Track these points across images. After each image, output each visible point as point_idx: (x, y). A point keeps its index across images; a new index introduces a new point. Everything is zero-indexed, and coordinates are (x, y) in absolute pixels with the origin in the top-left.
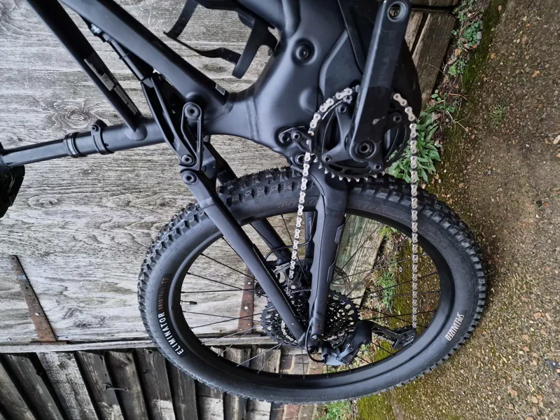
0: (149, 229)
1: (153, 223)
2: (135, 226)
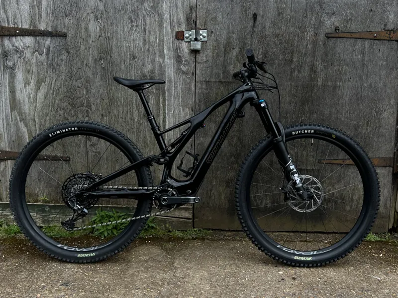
0: (86, 107)
1: (91, 109)
2: (89, 100)
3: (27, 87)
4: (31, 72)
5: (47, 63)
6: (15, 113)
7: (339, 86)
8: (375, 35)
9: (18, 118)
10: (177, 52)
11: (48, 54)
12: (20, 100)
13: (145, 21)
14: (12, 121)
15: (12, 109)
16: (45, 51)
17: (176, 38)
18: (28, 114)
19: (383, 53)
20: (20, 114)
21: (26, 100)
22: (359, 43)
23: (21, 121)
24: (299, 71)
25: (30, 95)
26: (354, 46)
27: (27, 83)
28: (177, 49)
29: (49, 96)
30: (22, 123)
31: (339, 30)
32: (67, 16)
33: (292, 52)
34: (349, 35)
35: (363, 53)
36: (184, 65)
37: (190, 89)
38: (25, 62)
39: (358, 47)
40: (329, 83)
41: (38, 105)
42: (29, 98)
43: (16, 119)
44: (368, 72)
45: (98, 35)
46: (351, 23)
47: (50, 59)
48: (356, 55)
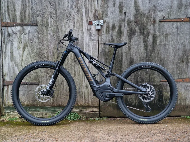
3: (19, 50)
4: (21, 43)
5: (28, 38)
6: (13, 62)
7: (167, 44)
8: (182, 20)
9: (14, 65)
10: (90, 31)
11: (29, 34)
12: (15, 56)
13: (74, 17)
14: (11, 66)
15: (12, 61)
16: (27, 33)
17: (89, 24)
18: (19, 63)
19: (187, 28)
20: (15, 63)
21: (18, 56)
22: (175, 24)
23: (15, 66)
24: (147, 38)
25: (20, 53)
26: (173, 25)
27: (19, 48)
28: (89, 29)
29: (29, 54)
30: (16, 67)
31: (165, 18)
32: (38, 16)
33: (144, 29)
34: (170, 20)
35: (177, 28)
36: (93, 36)
37: (96, 48)
38: (18, 38)
39: (175, 26)
40: (162, 43)
41: (24, 58)
42: (20, 55)
43: (13, 65)
44: (180, 37)
45: (52, 25)
46: (170, 14)
47: (30, 36)
48: (174, 29)
